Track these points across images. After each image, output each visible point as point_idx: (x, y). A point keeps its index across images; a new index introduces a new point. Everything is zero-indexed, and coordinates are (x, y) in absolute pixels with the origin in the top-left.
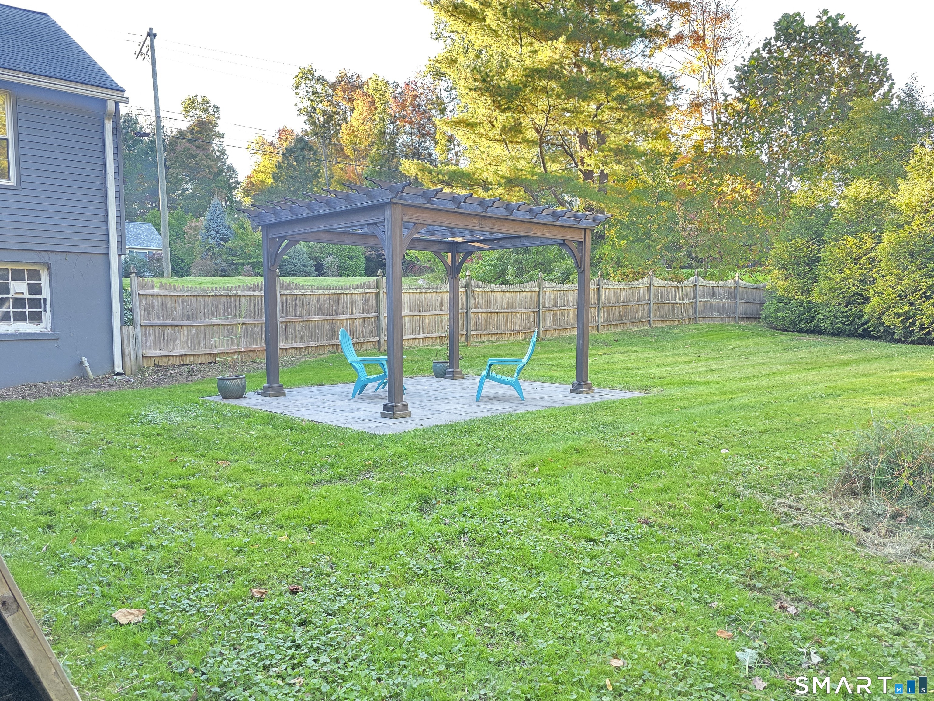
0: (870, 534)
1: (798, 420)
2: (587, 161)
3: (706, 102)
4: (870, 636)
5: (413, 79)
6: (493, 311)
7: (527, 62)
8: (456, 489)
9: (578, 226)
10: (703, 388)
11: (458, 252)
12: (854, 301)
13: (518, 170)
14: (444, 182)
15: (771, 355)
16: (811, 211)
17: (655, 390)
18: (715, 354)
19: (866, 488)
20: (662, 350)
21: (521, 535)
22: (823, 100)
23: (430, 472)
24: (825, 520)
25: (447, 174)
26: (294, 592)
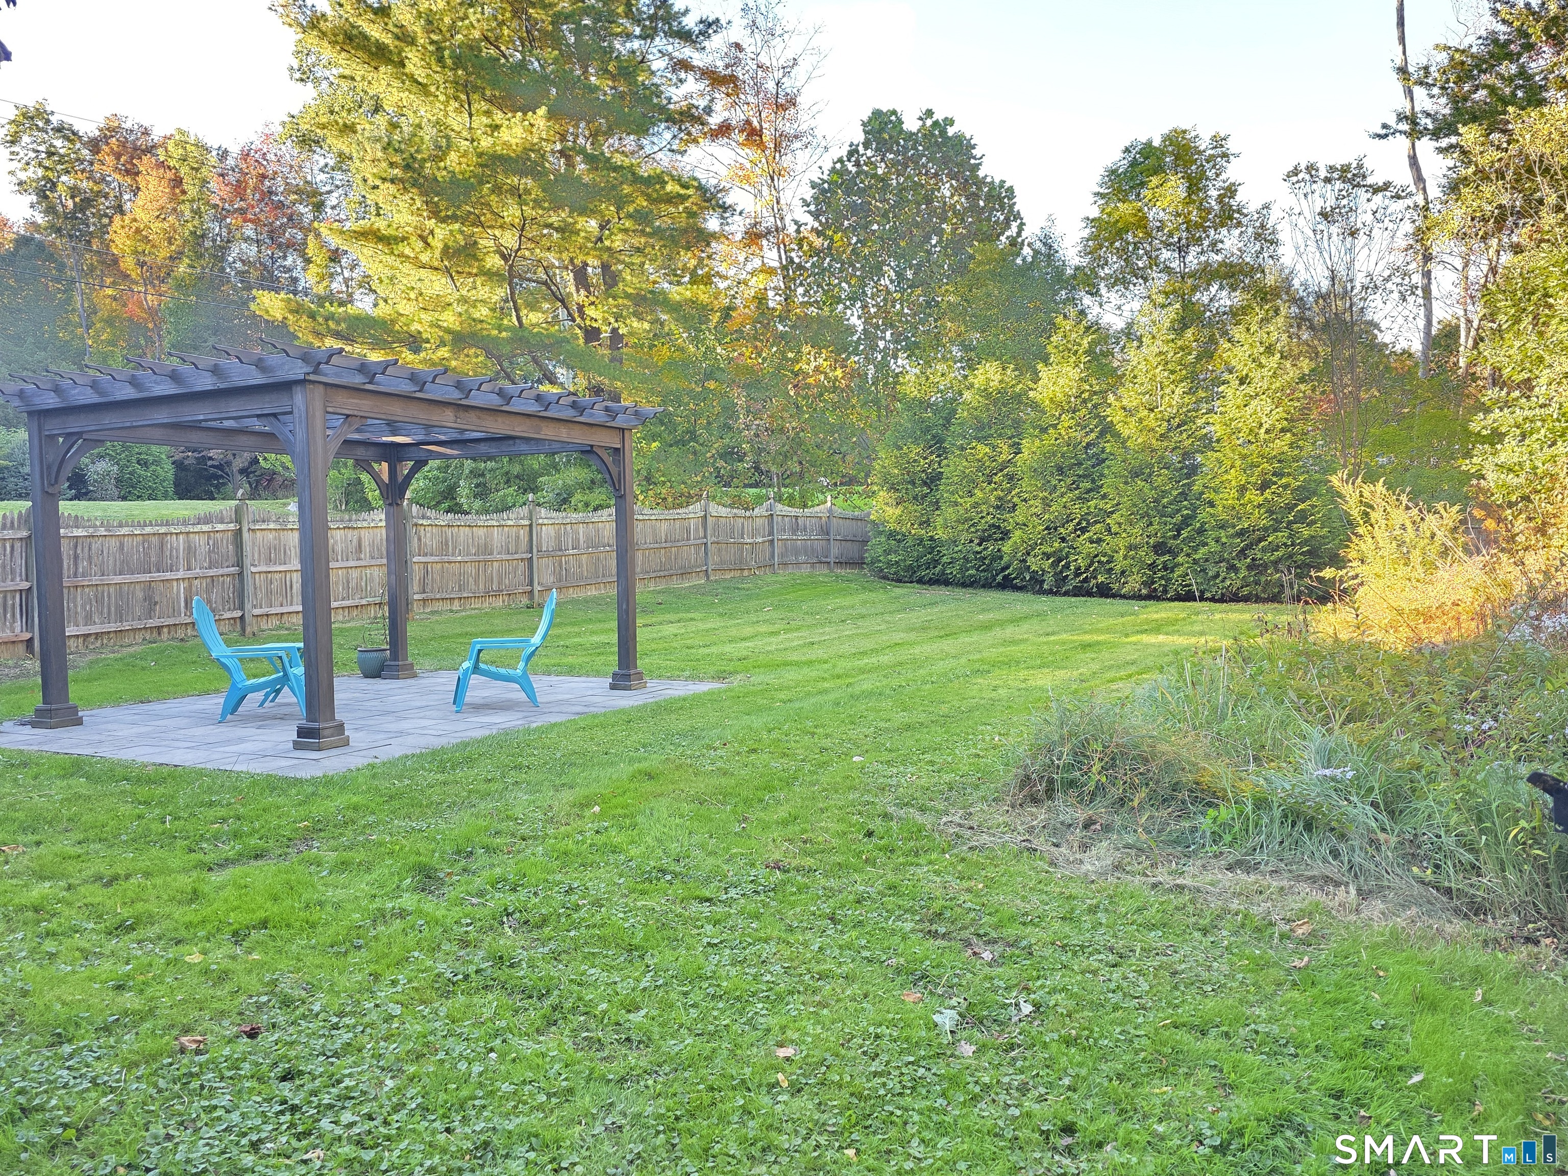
0: (1062, 850)
1: (944, 709)
2: (590, 312)
3: (769, 232)
4: (1083, 973)
5: (257, 144)
6: (451, 558)
7: (483, 144)
8: (471, 853)
9: (613, 424)
10: (806, 670)
11: (401, 460)
12: (990, 536)
13: (474, 320)
14: (337, 335)
15: (887, 617)
16: (924, 404)
17: (739, 677)
18: (809, 620)
19: (1050, 792)
20: (731, 616)
21: (602, 906)
22: (934, 242)
23: (420, 831)
24: (1007, 837)
25: (345, 320)
26: (252, 1034)
